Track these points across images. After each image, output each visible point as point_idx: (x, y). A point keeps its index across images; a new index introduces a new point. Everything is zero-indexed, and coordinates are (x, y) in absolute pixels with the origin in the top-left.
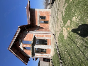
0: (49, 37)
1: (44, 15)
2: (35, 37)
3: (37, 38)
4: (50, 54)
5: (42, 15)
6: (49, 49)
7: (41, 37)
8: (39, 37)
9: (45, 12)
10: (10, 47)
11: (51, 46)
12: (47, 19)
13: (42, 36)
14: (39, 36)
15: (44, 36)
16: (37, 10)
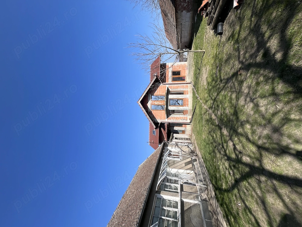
0: (185, 88)
1: (177, 69)
2: (168, 89)
3: (170, 90)
4: (188, 106)
5: (175, 70)
6: (186, 99)
7: (175, 89)
8: (173, 89)
9: (179, 66)
10: (140, 101)
11: (188, 95)
12: (182, 75)
13: (177, 88)
14: (173, 87)
15: (179, 87)
16: (169, 64)
